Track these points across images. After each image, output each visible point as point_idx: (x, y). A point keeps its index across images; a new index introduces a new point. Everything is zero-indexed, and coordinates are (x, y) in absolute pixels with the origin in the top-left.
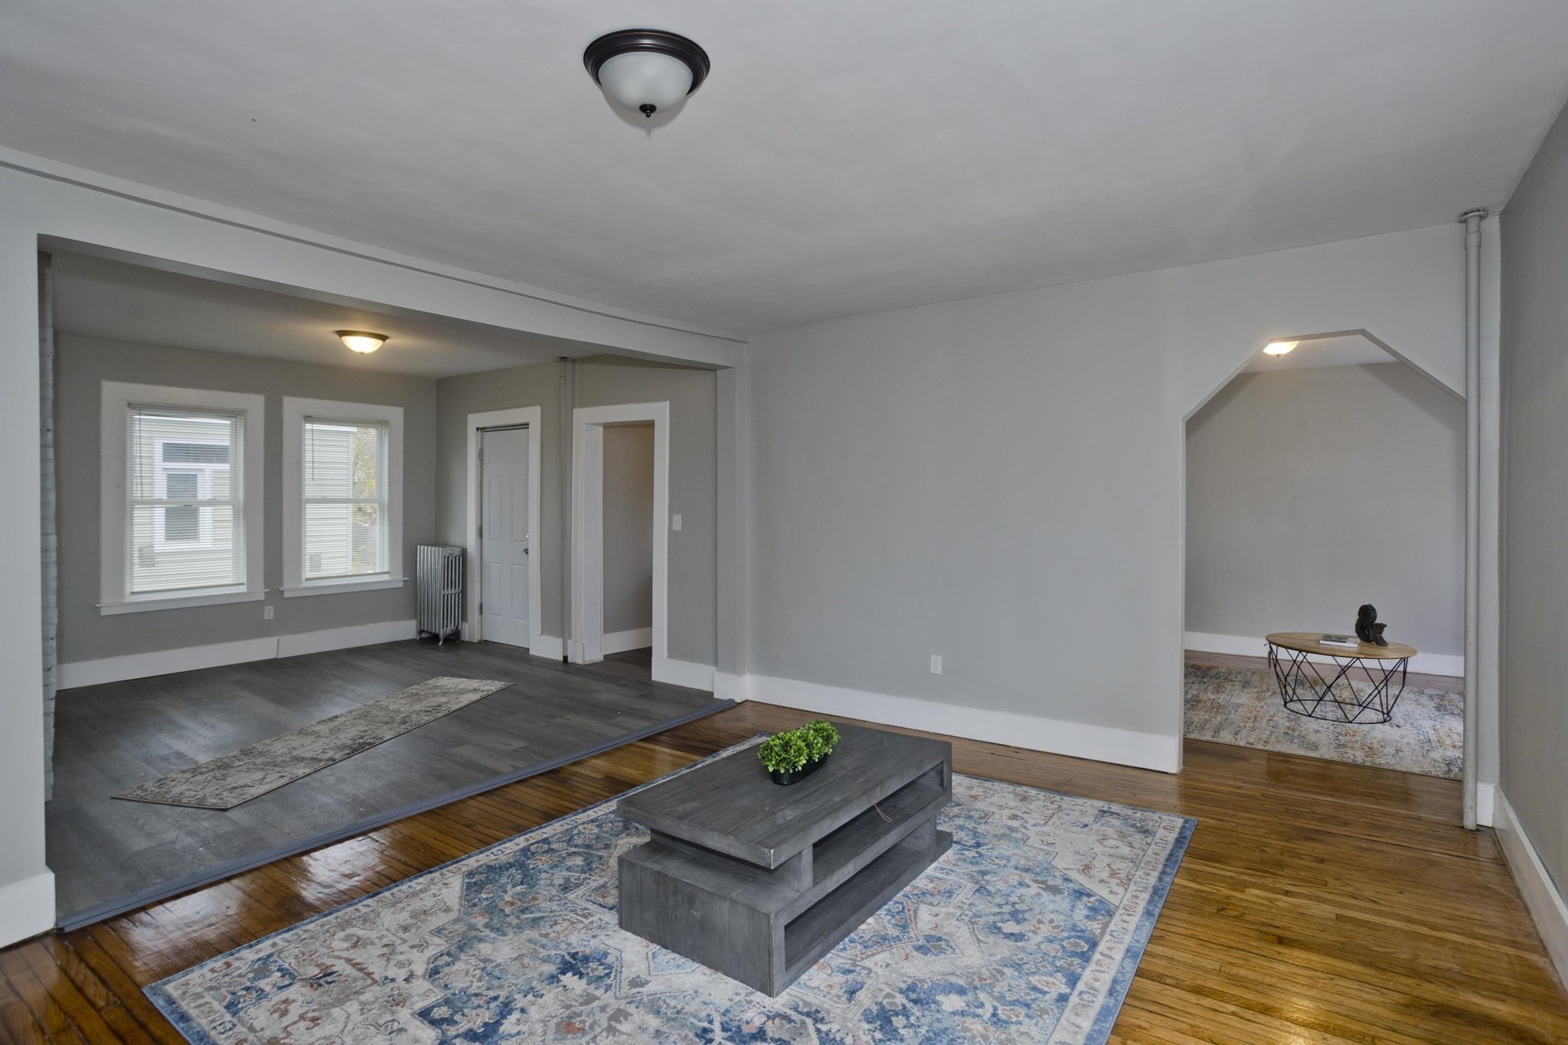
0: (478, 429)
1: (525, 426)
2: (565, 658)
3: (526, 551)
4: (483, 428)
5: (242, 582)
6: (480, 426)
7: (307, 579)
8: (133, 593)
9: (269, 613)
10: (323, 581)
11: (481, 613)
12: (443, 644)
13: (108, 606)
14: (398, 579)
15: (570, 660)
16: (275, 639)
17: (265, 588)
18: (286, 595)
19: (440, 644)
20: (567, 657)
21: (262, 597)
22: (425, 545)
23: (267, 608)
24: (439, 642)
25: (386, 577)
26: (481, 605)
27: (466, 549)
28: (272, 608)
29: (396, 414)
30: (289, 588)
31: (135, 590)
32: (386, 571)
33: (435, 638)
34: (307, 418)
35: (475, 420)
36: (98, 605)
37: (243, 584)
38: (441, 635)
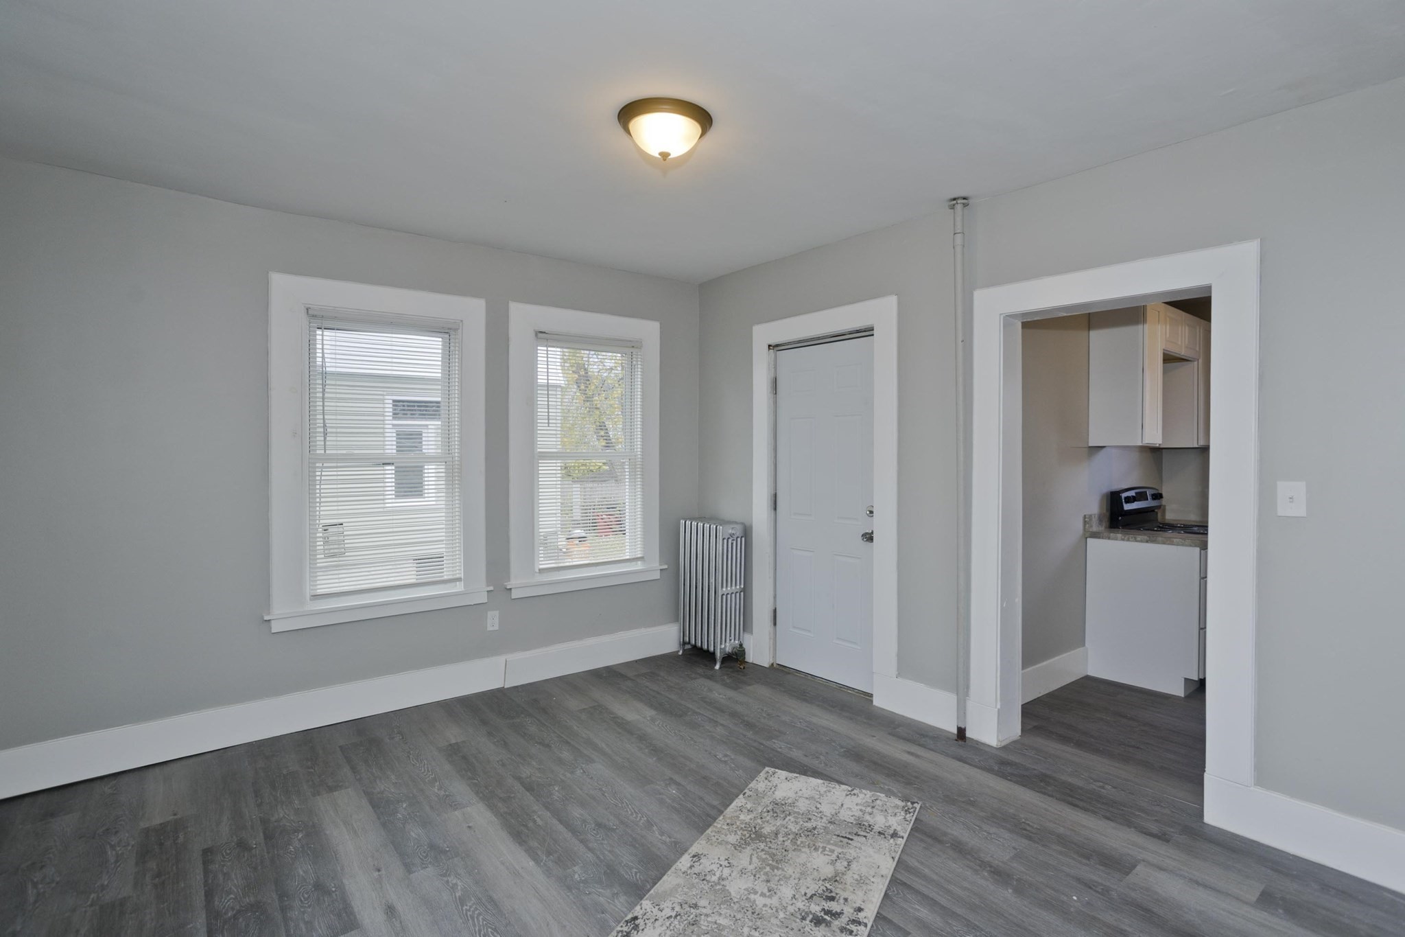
0: (769, 346)
1: (867, 332)
2: (961, 733)
3: (869, 537)
4: (777, 346)
5: (458, 576)
6: (773, 342)
7: (541, 571)
8: (316, 597)
9: (493, 621)
10: (562, 572)
11: (775, 624)
12: (720, 668)
13: (283, 617)
14: (653, 568)
15: (968, 734)
16: (501, 660)
17: (488, 586)
18: (515, 595)
19: (717, 667)
20: (965, 730)
21: (483, 598)
22: (692, 519)
23: (490, 613)
24: (715, 664)
25: (639, 566)
26: (775, 611)
27: (751, 527)
28: (497, 613)
29: (649, 331)
30: (520, 584)
31: (319, 592)
32: (639, 556)
33: (708, 656)
34: (540, 335)
35: (765, 334)
36: (266, 618)
37: (459, 579)
38: (718, 654)
